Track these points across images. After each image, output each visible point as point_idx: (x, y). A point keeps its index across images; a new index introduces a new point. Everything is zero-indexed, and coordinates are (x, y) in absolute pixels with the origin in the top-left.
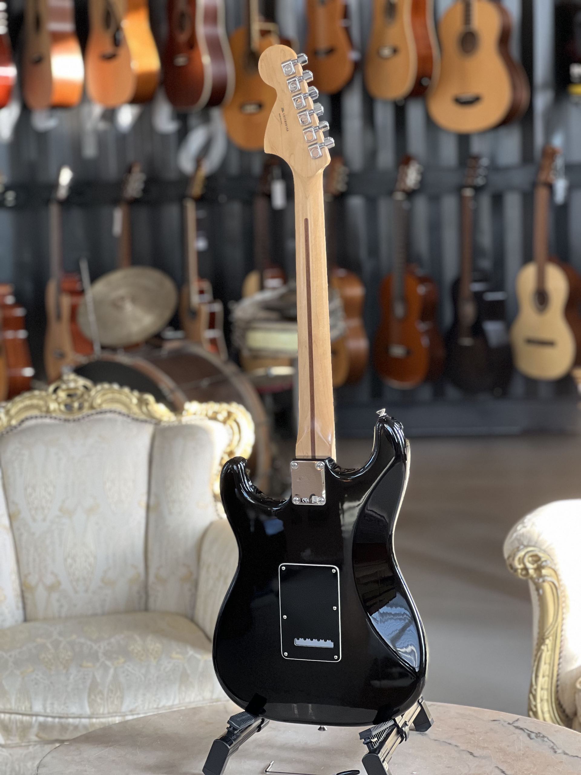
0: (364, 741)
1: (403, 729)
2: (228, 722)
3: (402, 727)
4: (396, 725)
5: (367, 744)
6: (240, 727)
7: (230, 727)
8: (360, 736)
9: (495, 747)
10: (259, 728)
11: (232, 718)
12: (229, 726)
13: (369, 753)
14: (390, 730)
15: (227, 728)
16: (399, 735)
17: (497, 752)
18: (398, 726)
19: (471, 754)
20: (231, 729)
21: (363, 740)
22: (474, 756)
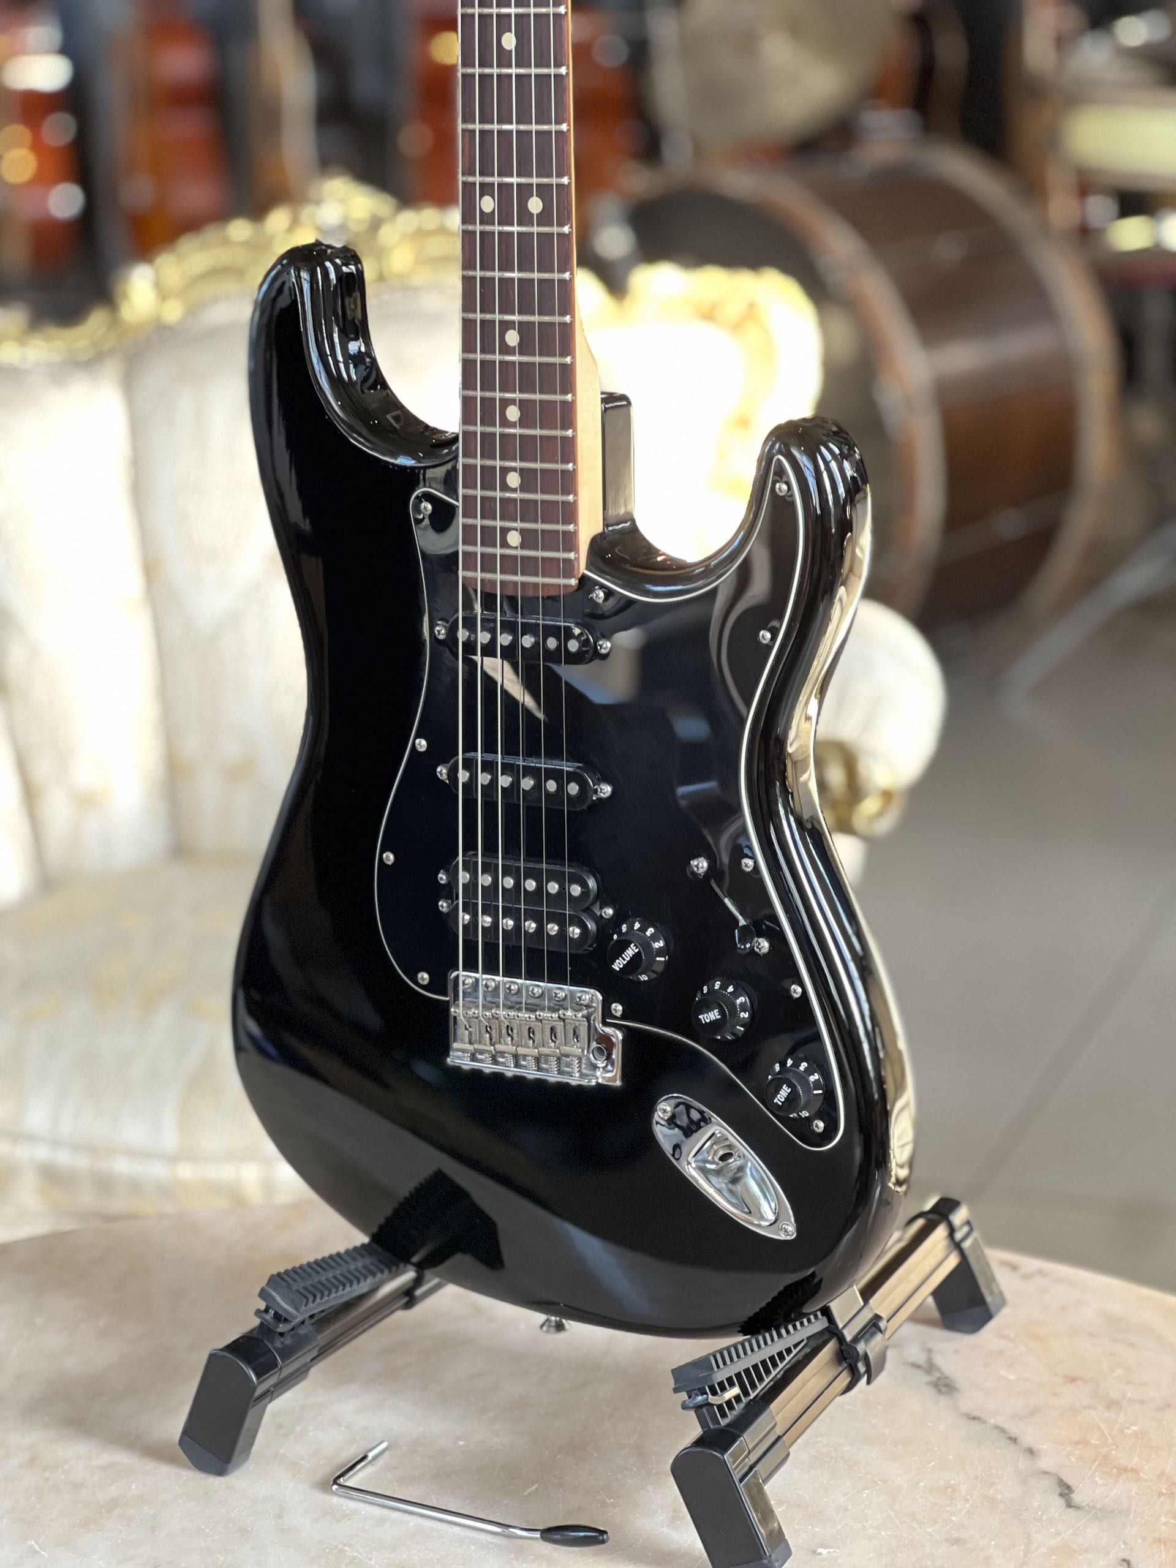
0: (686, 1398)
1: (861, 1347)
2: (263, 1294)
3: (856, 1339)
4: (832, 1331)
5: (698, 1408)
6: (297, 1309)
7: (266, 1311)
8: (676, 1380)
9: (1162, 1474)
10: (408, 1297)
11: (279, 1280)
12: (262, 1305)
13: (699, 1442)
14: (807, 1350)
15: (258, 1313)
16: (845, 1365)
17: (1160, 1494)
18: (841, 1339)
19: (1065, 1491)
20: (269, 1317)
21: (683, 1396)
22: (1070, 1505)
